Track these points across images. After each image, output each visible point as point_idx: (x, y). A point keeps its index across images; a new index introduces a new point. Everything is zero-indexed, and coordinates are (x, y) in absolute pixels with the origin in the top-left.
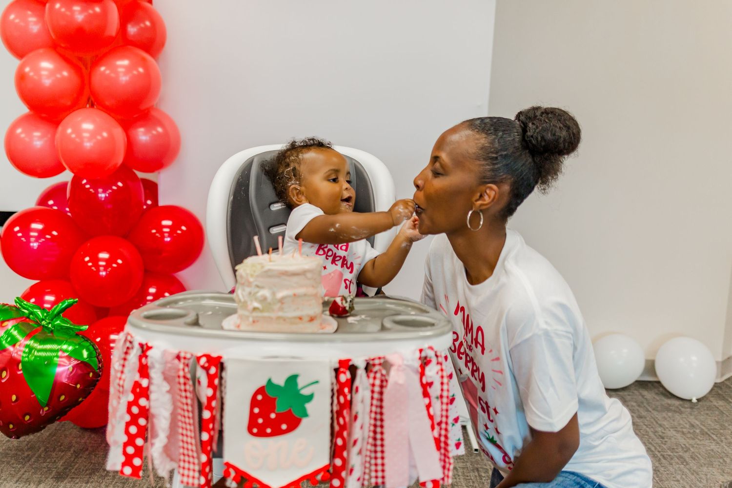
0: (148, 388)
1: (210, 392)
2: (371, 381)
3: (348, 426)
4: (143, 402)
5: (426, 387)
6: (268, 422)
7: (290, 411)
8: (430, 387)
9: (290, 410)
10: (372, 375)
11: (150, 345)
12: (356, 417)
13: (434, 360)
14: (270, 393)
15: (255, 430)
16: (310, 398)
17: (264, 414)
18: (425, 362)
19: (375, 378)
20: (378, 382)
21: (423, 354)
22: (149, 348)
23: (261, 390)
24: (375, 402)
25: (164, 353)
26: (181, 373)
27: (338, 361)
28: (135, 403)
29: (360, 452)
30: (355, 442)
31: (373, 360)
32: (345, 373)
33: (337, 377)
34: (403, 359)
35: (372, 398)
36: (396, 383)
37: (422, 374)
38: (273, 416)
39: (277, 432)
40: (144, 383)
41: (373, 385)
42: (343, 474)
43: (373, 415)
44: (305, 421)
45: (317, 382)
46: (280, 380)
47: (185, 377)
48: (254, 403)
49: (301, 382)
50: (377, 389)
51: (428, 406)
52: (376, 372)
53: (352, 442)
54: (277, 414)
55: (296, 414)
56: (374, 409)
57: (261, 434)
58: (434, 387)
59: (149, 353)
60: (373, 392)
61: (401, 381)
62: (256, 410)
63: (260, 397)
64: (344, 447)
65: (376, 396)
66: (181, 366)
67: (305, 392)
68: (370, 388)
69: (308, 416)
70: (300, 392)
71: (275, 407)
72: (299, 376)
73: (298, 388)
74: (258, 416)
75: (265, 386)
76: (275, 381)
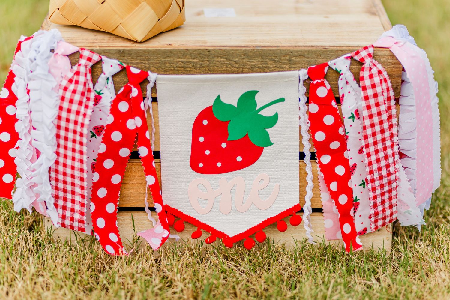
6: (218, 153)
7: (246, 138)
9: (247, 136)
14: (220, 116)
15: (201, 165)
16: (273, 120)
17: (213, 144)
23: (207, 113)
32: (323, 84)
38: (224, 145)
39: (231, 166)
44: (266, 150)
45: (282, 99)
46: (232, 99)
48: (198, 129)
49: (260, 100)
54: (228, 143)
55: (255, 141)
57: (209, 169)
62: (202, 139)
63: (205, 122)
67: (267, 113)
69: (272, 144)
70: (260, 113)
71: (227, 135)
72: (258, 92)
73: (257, 108)
74: (204, 146)
75: (212, 106)
76: (225, 100)
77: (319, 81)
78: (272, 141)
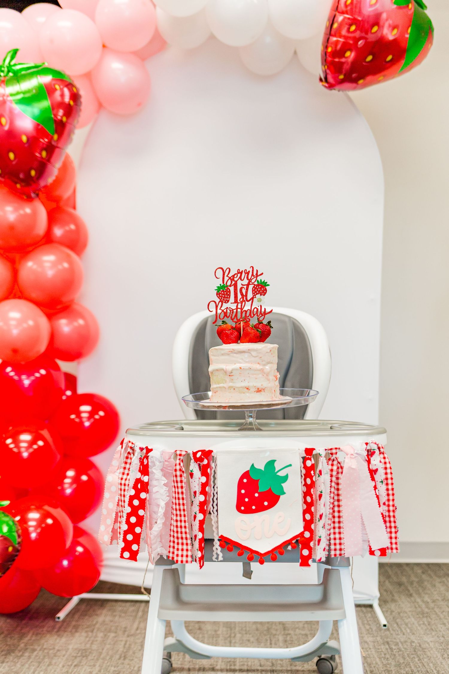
0: (147, 483)
1: (204, 479)
2: (330, 467)
3: (315, 503)
4: (143, 495)
5: (373, 473)
6: (253, 500)
8: (375, 474)
9: (270, 489)
10: (330, 462)
11: (150, 448)
12: (320, 496)
13: (377, 452)
14: (254, 476)
15: (243, 508)
16: (285, 478)
17: (250, 494)
18: (370, 453)
19: (332, 465)
20: (335, 468)
21: (368, 448)
22: (149, 450)
23: (246, 475)
24: (333, 484)
25: (163, 453)
26: (178, 467)
27: (304, 449)
28: (136, 496)
29: (324, 527)
30: (321, 516)
31: (331, 449)
33: (304, 463)
34: (354, 450)
35: (331, 481)
36: (350, 468)
37: (369, 462)
38: (256, 495)
39: (261, 508)
40: (145, 479)
41: (332, 470)
42: (312, 544)
43: (332, 495)
44: (282, 497)
45: (290, 465)
46: (260, 466)
47: (180, 470)
48: (241, 485)
49: (278, 466)
50: (334, 473)
51: (375, 488)
52: (333, 460)
53: (318, 516)
54: (259, 493)
55: (275, 492)
56: (333, 490)
57: (248, 511)
58: (378, 473)
59: (150, 454)
60: (331, 476)
61: (354, 467)
62: (243, 491)
63: (245, 481)
64: (311, 521)
65: (334, 479)
66: (178, 462)
67: (282, 474)
68: (329, 473)
69: (285, 493)
70: (278, 474)
71: (258, 488)
72: (276, 460)
73: (276, 471)
74: (245, 496)
75: (249, 470)
76: (256, 466)
77: (310, 457)
78: (285, 491)
